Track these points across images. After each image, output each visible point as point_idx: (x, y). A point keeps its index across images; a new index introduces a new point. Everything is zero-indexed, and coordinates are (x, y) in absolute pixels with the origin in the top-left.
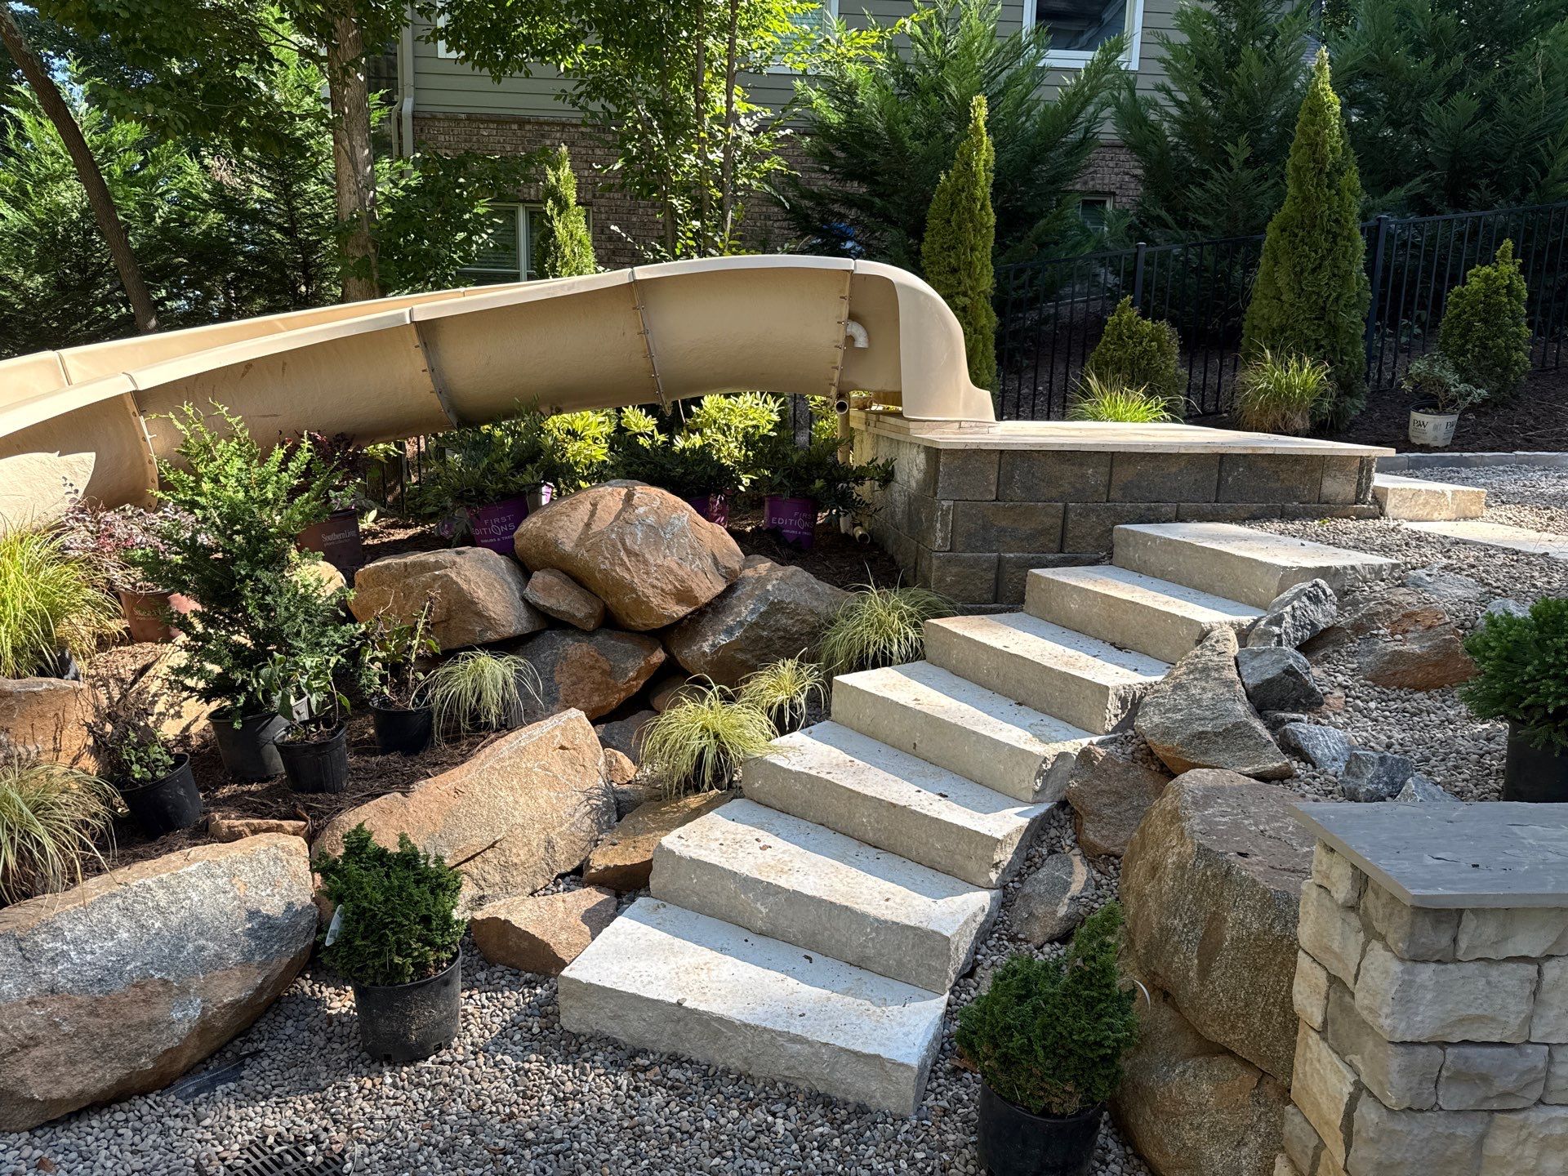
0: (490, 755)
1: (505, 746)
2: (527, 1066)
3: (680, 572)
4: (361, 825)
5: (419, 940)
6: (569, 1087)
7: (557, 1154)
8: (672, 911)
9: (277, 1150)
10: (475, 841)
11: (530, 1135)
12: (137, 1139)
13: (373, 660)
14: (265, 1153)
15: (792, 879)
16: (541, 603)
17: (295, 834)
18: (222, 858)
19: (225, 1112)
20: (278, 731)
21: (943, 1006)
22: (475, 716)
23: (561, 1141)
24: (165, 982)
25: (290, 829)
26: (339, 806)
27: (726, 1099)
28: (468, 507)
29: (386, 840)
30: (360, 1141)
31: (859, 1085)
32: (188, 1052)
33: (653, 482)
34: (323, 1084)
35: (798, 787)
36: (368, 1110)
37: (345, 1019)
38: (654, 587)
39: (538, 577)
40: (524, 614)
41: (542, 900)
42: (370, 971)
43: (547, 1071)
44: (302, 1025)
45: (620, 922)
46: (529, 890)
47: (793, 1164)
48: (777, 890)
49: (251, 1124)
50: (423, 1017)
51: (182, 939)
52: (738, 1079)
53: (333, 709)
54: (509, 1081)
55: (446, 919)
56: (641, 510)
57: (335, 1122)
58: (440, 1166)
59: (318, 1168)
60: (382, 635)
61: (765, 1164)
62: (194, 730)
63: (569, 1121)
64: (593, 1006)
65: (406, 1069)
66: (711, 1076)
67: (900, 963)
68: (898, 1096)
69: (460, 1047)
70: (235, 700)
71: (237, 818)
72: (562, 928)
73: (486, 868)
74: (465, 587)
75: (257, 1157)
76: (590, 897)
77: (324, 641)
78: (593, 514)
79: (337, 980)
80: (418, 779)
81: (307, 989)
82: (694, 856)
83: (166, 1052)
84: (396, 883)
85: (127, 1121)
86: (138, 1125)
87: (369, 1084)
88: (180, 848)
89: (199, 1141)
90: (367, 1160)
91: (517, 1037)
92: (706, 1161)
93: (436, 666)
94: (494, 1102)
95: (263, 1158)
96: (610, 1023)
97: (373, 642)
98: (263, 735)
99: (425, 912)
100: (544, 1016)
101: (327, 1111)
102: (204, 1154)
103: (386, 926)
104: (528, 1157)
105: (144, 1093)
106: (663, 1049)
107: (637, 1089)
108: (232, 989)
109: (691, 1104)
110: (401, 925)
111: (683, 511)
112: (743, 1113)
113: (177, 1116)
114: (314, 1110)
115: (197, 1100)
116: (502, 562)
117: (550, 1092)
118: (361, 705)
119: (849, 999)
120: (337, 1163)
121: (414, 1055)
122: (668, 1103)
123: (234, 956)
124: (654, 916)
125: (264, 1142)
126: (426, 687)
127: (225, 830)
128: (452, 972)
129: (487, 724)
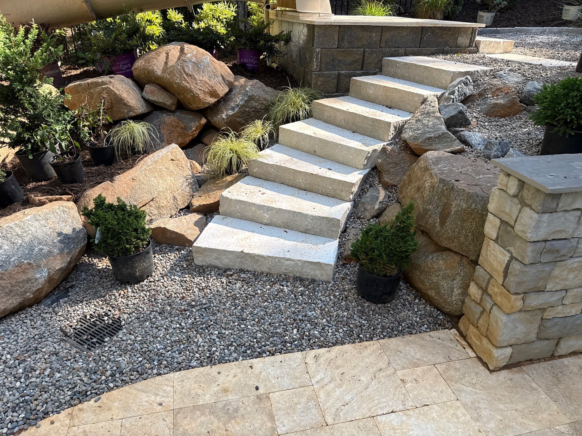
0: (144, 164)
1: (149, 159)
2: (185, 279)
3: (210, 83)
4: (100, 195)
5: (135, 238)
6: (204, 285)
7: (205, 309)
8: (229, 220)
9: (92, 320)
10: (145, 198)
11: (193, 303)
12: (33, 323)
13: (84, 126)
14: (88, 322)
15: (277, 204)
16: (151, 99)
17: (68, 200)
18: (40, 213)
19: (66, 309)
20: (50, 157)
21: (338, 243)
22: (133, 148)
23: (206, 304)
24: (30, 264)
25: (66, 199)
26: (85, 188)
27: (264, 282)
28: (109, 57)
29: (111, 200)
30: (125, 313)
31: (312, 272)
32: (45, 289)
33: (191, 43)
34: (103, 294)
35: (273, 170)
36: (125, 302)
37: (106, 270)
38: (200, 90)
39: (148, 88)
40: (144, 104)
41: (177, 219)
42: (116, 252)
43: (193, 280)
44: (88, 274)
45: (210, 225)
46: (170, 216)
47: (293, 301)
48: (272, 209)
49: (78, 312)
50: (140, 267)
51: (32, 246)
52: (267, 275)
53: (73, 148)
54: (179, 285)
55: (143, 229)
56: (189, 55)
57: (113, 307)
58: (160, 318)
59: (111, 325)
60: (86, 115)
61: (283, 303)
62: (7, 161)
63: (207, 296)
64: (207, 255)
65: (136, 286)
66: (257, 275)
67: (321, 230)
68: (327, 275)
69: (156, 275)
70: (27, 147)
71: (42, 196)
72: (187, 229)
73: (151, 209)
74: (117, 92)
75: (85, 324)
76: (195, 217)
77: (60, 118)
78: (167, 58)
79: (100, 256)
80: (115, 175)
81: (87, 260)
82: (237, 199)
83: (37, 290)
84: (121, 217)
85: (26, 317)
86: (31, 318)
87: (122, 293)
88: (19, 210)
89: (59, 321)
90: (130, 320)
91: (178, 269)
92: (262, 304)
93: (111, 128)
94: (175, 293)
95: (87, 324)
96: (214, 261)
97: (83, 118)
98: (43, 161)
99: (135, 227)
100: (187, 261)
101: (108, 304)
102: (63, 325)
103: (120, 234)
104: (195, 311)
105: (30, 306)
106: (236, 268)
107: (230, 282)
108: (58, 264)
109: (251, 285)
110: (126, 233)
111: (206, 56)
112: (271, 286)
113: (46, 313)
114: (102, 304)
115: (53, 306)
116: (130, 81)
117: (196, 287)
118: (83, 145)
119: (304, 244)
120: (118, 322)
121: (139, 280)
122: (243, 286)
123: (56, 251)
124: (223, 222)
125: (86, 318)
126: (109, 137)
127: (37, 201)
128: (149, 249)
129: (138, 151)
